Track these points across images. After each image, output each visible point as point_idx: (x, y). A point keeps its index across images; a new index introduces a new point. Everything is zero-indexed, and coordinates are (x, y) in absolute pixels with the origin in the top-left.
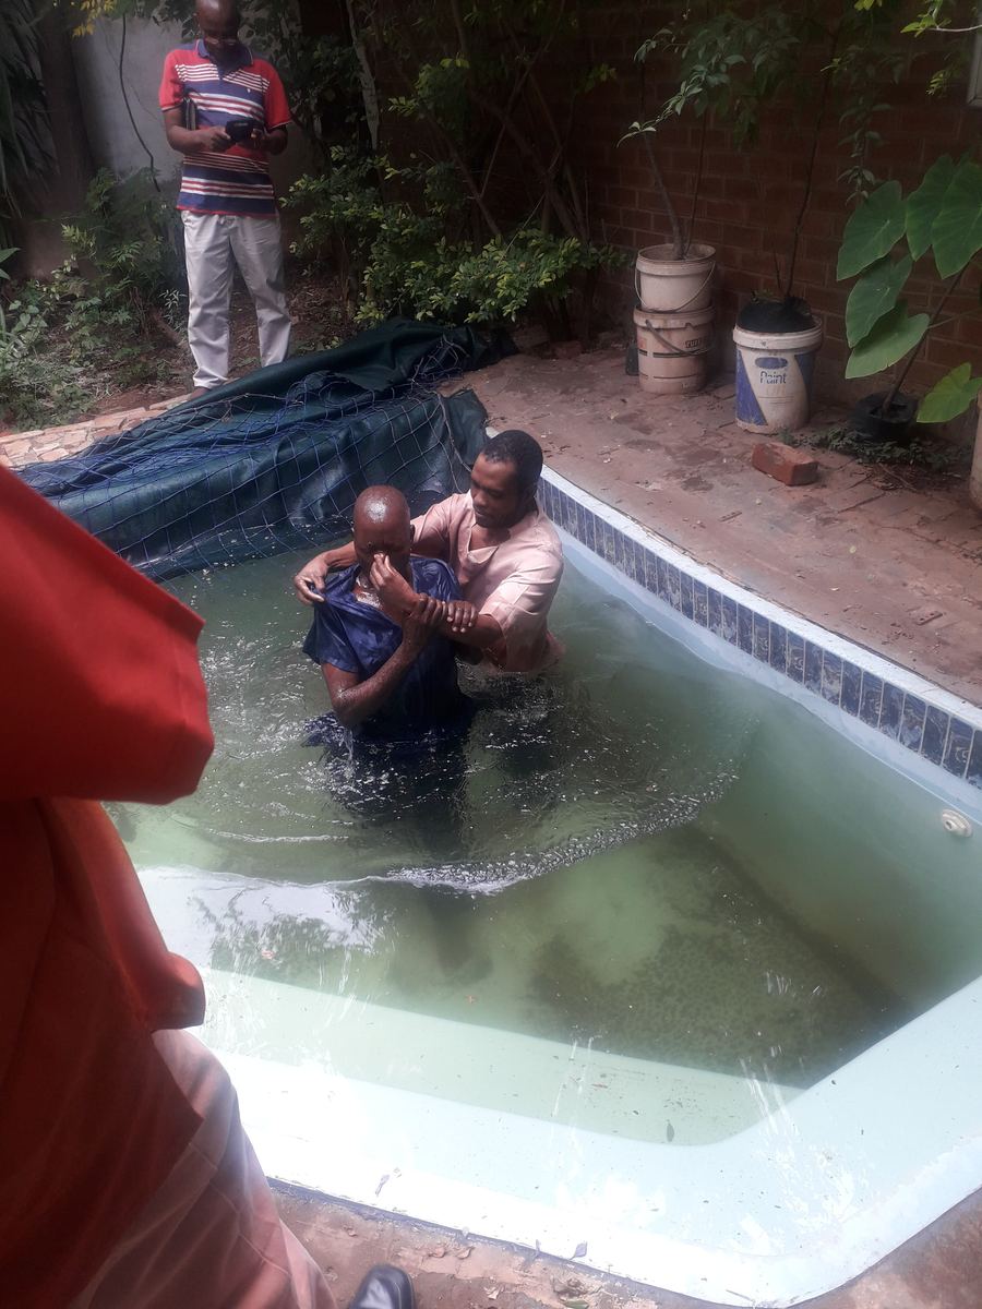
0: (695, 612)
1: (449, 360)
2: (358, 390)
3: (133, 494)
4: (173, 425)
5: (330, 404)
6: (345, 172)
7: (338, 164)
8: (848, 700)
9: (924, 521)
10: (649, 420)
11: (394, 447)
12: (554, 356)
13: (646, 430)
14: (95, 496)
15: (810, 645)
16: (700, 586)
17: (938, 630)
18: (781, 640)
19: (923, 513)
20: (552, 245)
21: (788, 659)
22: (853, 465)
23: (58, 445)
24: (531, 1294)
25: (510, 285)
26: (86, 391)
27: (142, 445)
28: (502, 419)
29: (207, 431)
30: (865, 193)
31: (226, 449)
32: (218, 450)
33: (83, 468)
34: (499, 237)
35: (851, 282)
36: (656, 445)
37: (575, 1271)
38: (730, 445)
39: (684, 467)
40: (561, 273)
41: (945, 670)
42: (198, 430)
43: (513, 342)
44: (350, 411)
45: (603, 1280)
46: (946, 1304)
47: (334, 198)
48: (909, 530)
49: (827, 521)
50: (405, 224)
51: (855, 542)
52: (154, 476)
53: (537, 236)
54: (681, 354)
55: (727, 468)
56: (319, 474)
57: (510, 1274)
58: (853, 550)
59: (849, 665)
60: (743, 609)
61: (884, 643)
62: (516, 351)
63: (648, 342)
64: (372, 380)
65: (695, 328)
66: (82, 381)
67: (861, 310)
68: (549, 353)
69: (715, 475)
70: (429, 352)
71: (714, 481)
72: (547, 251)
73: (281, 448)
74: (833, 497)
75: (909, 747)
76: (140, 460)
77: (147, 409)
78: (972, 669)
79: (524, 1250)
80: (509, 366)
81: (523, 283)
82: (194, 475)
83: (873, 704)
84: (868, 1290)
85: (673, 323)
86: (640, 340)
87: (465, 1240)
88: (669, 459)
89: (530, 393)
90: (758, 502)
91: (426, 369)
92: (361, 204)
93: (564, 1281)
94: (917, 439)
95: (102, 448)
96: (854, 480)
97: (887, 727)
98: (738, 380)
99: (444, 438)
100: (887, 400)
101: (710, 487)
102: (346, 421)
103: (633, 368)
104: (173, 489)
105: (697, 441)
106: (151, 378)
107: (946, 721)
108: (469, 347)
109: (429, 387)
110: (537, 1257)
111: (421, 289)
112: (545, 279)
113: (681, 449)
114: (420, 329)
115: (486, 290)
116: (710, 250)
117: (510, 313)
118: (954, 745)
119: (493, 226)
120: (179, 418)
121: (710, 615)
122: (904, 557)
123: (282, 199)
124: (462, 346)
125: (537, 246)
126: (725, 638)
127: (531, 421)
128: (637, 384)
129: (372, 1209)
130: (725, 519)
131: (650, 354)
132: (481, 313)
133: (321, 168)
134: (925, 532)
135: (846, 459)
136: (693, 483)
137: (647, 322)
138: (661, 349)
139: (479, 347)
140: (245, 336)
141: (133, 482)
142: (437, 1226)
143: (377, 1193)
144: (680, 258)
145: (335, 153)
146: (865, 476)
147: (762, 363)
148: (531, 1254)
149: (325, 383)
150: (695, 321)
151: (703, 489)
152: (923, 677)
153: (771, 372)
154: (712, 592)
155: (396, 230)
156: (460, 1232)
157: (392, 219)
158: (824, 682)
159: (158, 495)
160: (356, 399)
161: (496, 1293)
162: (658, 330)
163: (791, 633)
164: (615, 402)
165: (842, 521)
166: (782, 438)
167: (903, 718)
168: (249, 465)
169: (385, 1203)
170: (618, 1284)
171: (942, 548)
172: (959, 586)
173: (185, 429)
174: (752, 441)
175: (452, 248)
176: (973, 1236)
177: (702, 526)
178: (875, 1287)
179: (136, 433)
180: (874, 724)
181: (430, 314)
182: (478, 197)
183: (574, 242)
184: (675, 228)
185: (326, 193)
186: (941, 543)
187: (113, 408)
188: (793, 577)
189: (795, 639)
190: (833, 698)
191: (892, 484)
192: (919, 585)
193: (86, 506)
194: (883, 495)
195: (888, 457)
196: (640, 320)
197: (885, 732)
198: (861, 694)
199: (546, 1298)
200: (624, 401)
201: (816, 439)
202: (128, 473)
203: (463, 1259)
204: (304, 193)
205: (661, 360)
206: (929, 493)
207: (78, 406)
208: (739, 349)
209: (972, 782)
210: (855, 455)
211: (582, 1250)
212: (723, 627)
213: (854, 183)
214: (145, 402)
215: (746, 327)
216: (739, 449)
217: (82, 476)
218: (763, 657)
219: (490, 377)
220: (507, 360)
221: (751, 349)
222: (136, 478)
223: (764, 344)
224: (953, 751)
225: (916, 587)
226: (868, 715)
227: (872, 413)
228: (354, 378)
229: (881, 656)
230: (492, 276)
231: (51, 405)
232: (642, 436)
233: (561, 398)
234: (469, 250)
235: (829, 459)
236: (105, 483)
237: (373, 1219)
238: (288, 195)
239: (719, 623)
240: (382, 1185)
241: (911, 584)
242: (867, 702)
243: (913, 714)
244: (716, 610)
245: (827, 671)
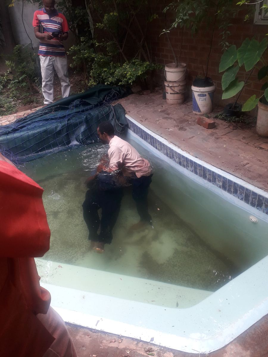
0: (182, 164)
1: (114, 96)
2: (89, 104)
3: (27, 134)
4: (38, 115)
5: (82, 108)
6: (85, 44)
7: (83, 42)
8: (224, 187)
9: (244, 138)
10: (169, 112)
11: (100, 120)
12: (143, 94)
13: (168, 114)
14: (17, 135)
15: (213, 172)
16: (183, 157)
17: (248, 167)
18: (205, 171)
19: (244, 136)
20: (142, 64)
21: (207, 176)
22: (225, 123)
23: (6, 120)
24: (138, 352)
25: (131, 75)
26: (14, 106)
27: (30, 120)
28: (129, 112)
29: (48, 116)
30: (226, 48)
31: (53, 121)
32: (51, 121)
33: (13, 127)
34: (127, 62)
35: (223, 73)
36: (171, 118)
37: (151, 345)
38: (191, 118)
39: (179, 124)
40: (144, 71)
41: (250, 178)
42: (45, 116)
43: (132, 91)
44: (87, 110)
45: (158, 347)
46: (251, 351)
47: (82, 51)
48: (240, 140)
49: (217, 138)
50: (101, 58)
51: (225, 144)
52: (33, 129)
53: (138, 61)
54: (177, 93)
55: (190, 124)
56: (79, 127)
57: (133, 346)
58: (225, 146)
59: (224, 178)
60: (195, 163)
61: (233, 171)
62: (132, 93)
63: (169, 90)
64: (93, 101)
65: (181, 86)
66: (13, 103)
67: (226, 80)
68: (142, 93)
69: (187, 126)
70: (109, 93)
71: (187, 128)
72: (140, 65)
73: (68, 121)
74: (219, 132)
75: (241, 199)
76: (29, 124)
77: (31, 110)
78: (257, 178)
79: (136, 340)
80: (131, 97)
81: (134, 74)
82: (44, 128)
83: (230, 188)
84: (230, 348)
85: (175, 85)
86: (166, 90)
87: (120, 337)
88: (175, 122)
89: (137, 104)
90: (199, 133)
91: (108, 98)
92: (89, 53)
93: (147, 348)
94: (242, 116)
95: (18, 121)
96: (225, 127)
97: (234, 194)
98: (193, 100)
99: (113, 117)
100: (234, 105)
101: (186, 130)
102: (86, 113)
103: (165, 97)
104: (38, 132)
105: (182, 117)
106: (32, 102)
107: (250, 192)
108: (119, 92)
109: (109, 103)
110: (140, 342)
111: (106, 76)
112: (140, 73)
113: (178, 119)
114: (106, 87)
115: (124, 76)
116: (185, 65)
117: (131, 82)
118: (253, 199)
119: (126, 59)
120: (40, 113)
121: (186, 165)
122: (239, 148)
123: (67, 52)
124: (118, 92)
125: (138, 64)
126: (190, 171)
127: (137, 112)
128: (166, 102)
129: (95, 330)
130: (190, 138)
131: (169, 93)
132: (123, 82)
133: (78, 43)
134: (244, 141)
135: (223, 121)
136: (181, 129)
137: (168, 84)
138: (172, 92)
139: (122, 92)
140: (58, 90)
141: (27, 131)
142: (113, 334)
143: (96, 325)
144: (177, 67)
145: (82, 39)
146: (228, 126)
147: (199, 95)
148: (138, 341)
149: (80, 102)
150: (181, 84)
151: (184, 130)
152: (244, 180)
153: (202, 98)
154: (186, 158)
155: (99, 60)
156: (119, 335)
157: (98, 57)
158: (217, 182)
159: (34, 134)
160: (89, 107)
161: (129, 352)
162: (171, 87)
163: (208, 169)
164: (160, 106)
165: (222, 138)
166: (205, 116)
167: (239, 192)
168: (59, 126)
169: (98, 328)
170: (162, 348)
171: (249, 145)
172: (254, 155)
173: (42, 116)
174: (197, 117)
175: (114, 65)
176: (259, 332)
177: (184, 140)
178: (232, 347)
179: (28, 117)
180: (231, 193)
181: (109, 83)
182: (121, 51)
183: (148, 63)
184: (175, 59)
185: (79, 50)
186: (249, 144)
187: (22, 110)
188: (208, 154)
189: (209, 171)
190: (220, 186)
191: (236, 128)
192: (243, 155)
193: (14, 137)
194: (233, 131)
195: (234, 120)
196: (166, 84)
197: (234, 196)
198: (227, 185)
199: (143, 353)
200: (162, 106)
201: (215, 116)
202: (26, 128)
203: (120, 343)
204: (74, 50)
205: (172, 95)
206: (245, 130)
207: (12, 110)
208: (193, 92)
209: (258, 209)
210: (225, 120)
211: (152, 339)
212: (190, 168)
213: (223, 46)
214: (31, 108)
215: (195, 86)
216: (194, 119)
217: (13, 129)
218: (201, 176)
219: (126, 100)
220: (130, 95)
221: (196, 92)
222: (28, 129)
223: (200, 90)
224: (252, 201)
225: (242, 156)
226: (229, 191)
227: (230, 108)
228: (88, 101)
229: (232, 175)
230: (126, 72)
231: (4, 110)
232: (167, 116)
233: (145, 106)
234: (119, 65)
235: (218, 121)
236: (19, 131)
237: (95, 332)
238: (69, 51)
239: (189, 167)
240: (97, 323)
241: (241, 155)
242: (229, 188)
243: (241, 191)
244: (188, 163)
245: (218, 179)
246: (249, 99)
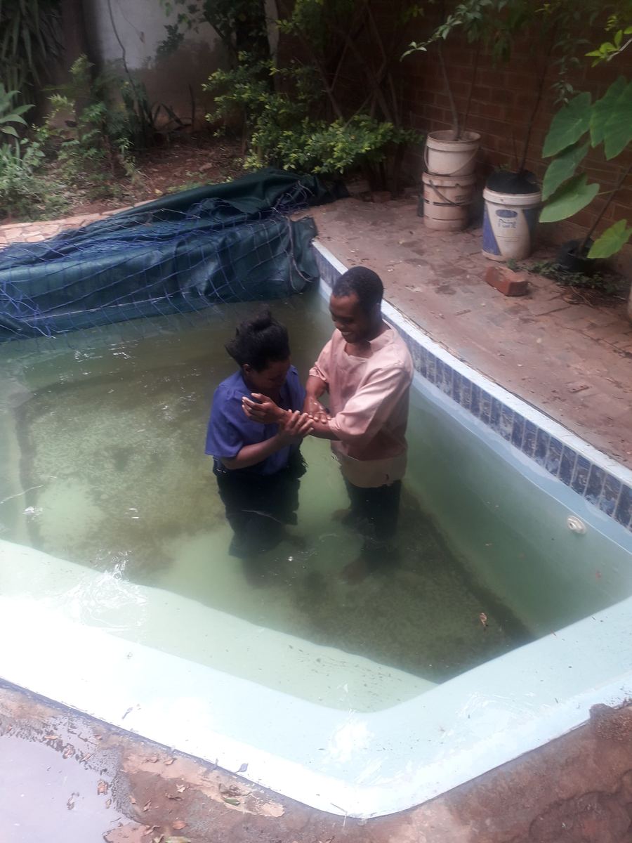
0: (428, 373)
1: (300, 198)
2: (236, 212)
3: (77, 267)
4: (113, 225)
5: (219, 219)
6: (247, 69)
7: (243, 63)
8: (516, 438)
9: (592, 326)
10: (425, 247)
11: (255, 251)
12: (372, 200)
13: (421, 252)
14: (53, 267)
15: (495, 400)
16: (431, 355)
17: (584, 397)
18: (477, 395)
19: (593, 321)
20: (375, 126)
21: (481, 408)
22: (553, 286)
23: (39, 232)
24: (206, 792)
25: (343, 150)
26: (67, 201)
27: (90, 237)
28: (329, 238)
29: (134, 232)
30: (566, 100)
31: (145, 243)
32: (139, 243)
33: (49, 248)
34: (341, 118)
35: (549, 160)
36: (424, 263)
37: (237, 780)
38: (475, 267)
39: (440, 278)
40: (378, 145)
41: (582, 424)
42: (129, 230)
43: (347, 190)
44: (229, 225)
45: (253, 788)
46: (474, 829)
47: (238, 86)
48: (581, 331)
49: (526, 321)
50: (281, 106)
51: (542, 336)
52: (94, 256)
53: (364, 119)
54: (451, 204)
55: (469, 282)
56: (203, 264)
57: (195, 778)
58: (539, 341)
59: (517, 415)
60: (456, 373)
61: (544, 403)
62: (347, 195)
63: (430, 195)
64: (249, 206)
65: (462, 187)
66: (67, 194)
67: (553, 178)
68: (368, 198)
69: (459, 285)
70: (288, 191)
71: (458, 289)
72: (372, 130)
73: (179, 245)
74: (533, 306)
75: (552, 472)
76: (87, 246)
77: (101, 215)
78: (600, 424)
79: (207, 764)
80: (342, 206)
81: (352, 150)
82: (120, 258)
83: (530, 442)
84: (424, 814)
85: (447, 183)
86: (426, 193)
87: (172, 754)
88: (432, 272)
89: (351, 223)
90: (483, 304)
91: (285, 202)
92: (254, 91)
93: (228, 786)
94: (599, 272)
95: (67, 236)
96: (551, 296)
97: (539, 458)
98: (485, 224)
99: (288, 249)
100: (582, 244)
101: (453, 293)
102: (225, 232)
103: (421, 212)
104: (105, 266)
105: (452, 262)
106: (111, 196)
107: (574, 457)
108: (314, 190)
109: (285, 214)
110: (215, 769)
111: (289, 149)
112: (366, 147)
113: (441, 266)
114: (286, 176)
115: (329, 152)
116: (476, 136)
117: (339, 168)
118: (579, 473)
119: (338, 112)
120: (117, 222)
121: (437, 376)
122: (573, 348)
123: (204, 85)
124: (311, 189)
125: (365, 126)
126: (445, 392)
127: (348, 241)
128: (422, 223)
129: (118, 728)
130: (459, 314)
131: (431, 203)
132: (323, 167)
133: (231, 65)
134: (591, 333)
135: (551, 281)
136: (444, 289)
137: (430, 181)
138: (439, 200)
139: (322, 190)
140: (176, 173)
141: (80, 260)
142: (156, 743)
143: (123, 718)
144: (457, 139)
145: (242, 55)
146: (559, 294)
147: (500, 213)
148: (212, 767)
149: (216, 206)
150: (463, 183)
151: (449, 294)
152: (566, 427)
153: (505, 219)
154: (438, 360)
155: (275, 109)
156: (169, 748)
157: (275, 103)
158: (502, 425)
159: (95, 269)
160: (239, 217)
161: (184, 789)
162: (437, 187)
163: (484, 391)
164: (406, 232)
165: (537, 321)
166: (509, 265)
167: (548, 453)
168: (152, 255)
169: (126, 725)
170: (262, 792)
171: (599, 344)
172: (606, 370)
173: (120, 228)
174: (489, 265)
175: (313, 124)
176: (504, 788)
177: (442, 317)
178: (428, 813)
179: (88, 229)
180: (530, 455)
181: (293, 166)
182: (328, 90)
183: (389, 125)
184: (455, 120)
185: (232, 82)
186: (601, 342)
187: (82, 213)
188: (494, 355)
189: (486, 395)
190: (506, 436)
191: (577, 300)
192: (578, 367)
193: (47, 273)
194: (569, 307)
195: (577, 282)
196: (426, 180)
197: (537, 461)
198: (524, 435)
199: (214, 795)
200: (411, 233)
201: (532, 268)
202: (78, 254)
203: (167, 765)
204: (218, 82)
205: (438, 207)
206: (601, 308)
207: (58, 210)
208: (487, 203)
209: (588, 499)
210: (556, 279)
211: (244, 768)
212: (444, 385)
213: (559, 92)
214: (100, 211)
215: (491, 189)
216: (479, 270)
217: (47, 254)
218: (466, 406)
219: (327, 211)
220: (340, 201)
221: (494, 203)
222: (83, 257)
223: (502, 200)
224: (578, 477)
225: (576, 368)
226: (527, 449)
227: (571, 252)
228: (234, 204)
229: (540, 411)
230: (332, 144)
231: (42, 208)
232: (417, 256)
233: (370, 228)
234: (324, 126)
235: (538, 281)
236: (62, 259)
237: (118, 734)
238: (207, 82)
239: (441, 382)
240: (127, 713)
241: (573, 366)
242: (527, 441)
243: (554, 451)
244: (440, 373)
245: (504, 418)
246: (610, 230)
